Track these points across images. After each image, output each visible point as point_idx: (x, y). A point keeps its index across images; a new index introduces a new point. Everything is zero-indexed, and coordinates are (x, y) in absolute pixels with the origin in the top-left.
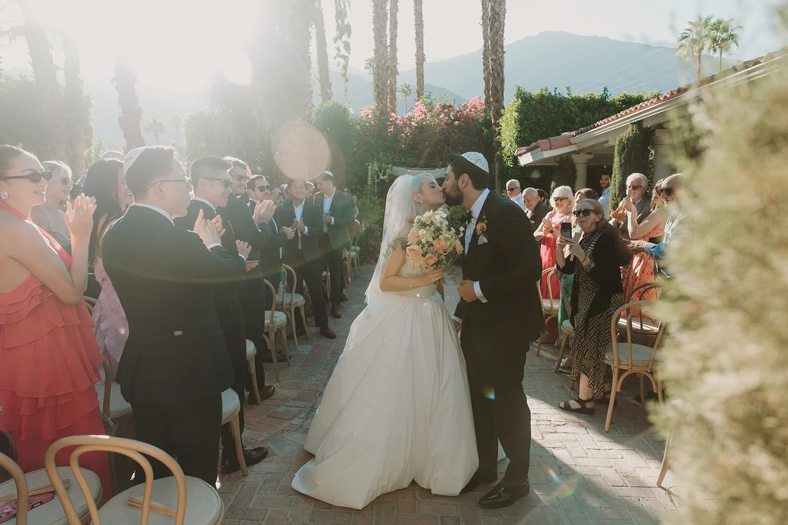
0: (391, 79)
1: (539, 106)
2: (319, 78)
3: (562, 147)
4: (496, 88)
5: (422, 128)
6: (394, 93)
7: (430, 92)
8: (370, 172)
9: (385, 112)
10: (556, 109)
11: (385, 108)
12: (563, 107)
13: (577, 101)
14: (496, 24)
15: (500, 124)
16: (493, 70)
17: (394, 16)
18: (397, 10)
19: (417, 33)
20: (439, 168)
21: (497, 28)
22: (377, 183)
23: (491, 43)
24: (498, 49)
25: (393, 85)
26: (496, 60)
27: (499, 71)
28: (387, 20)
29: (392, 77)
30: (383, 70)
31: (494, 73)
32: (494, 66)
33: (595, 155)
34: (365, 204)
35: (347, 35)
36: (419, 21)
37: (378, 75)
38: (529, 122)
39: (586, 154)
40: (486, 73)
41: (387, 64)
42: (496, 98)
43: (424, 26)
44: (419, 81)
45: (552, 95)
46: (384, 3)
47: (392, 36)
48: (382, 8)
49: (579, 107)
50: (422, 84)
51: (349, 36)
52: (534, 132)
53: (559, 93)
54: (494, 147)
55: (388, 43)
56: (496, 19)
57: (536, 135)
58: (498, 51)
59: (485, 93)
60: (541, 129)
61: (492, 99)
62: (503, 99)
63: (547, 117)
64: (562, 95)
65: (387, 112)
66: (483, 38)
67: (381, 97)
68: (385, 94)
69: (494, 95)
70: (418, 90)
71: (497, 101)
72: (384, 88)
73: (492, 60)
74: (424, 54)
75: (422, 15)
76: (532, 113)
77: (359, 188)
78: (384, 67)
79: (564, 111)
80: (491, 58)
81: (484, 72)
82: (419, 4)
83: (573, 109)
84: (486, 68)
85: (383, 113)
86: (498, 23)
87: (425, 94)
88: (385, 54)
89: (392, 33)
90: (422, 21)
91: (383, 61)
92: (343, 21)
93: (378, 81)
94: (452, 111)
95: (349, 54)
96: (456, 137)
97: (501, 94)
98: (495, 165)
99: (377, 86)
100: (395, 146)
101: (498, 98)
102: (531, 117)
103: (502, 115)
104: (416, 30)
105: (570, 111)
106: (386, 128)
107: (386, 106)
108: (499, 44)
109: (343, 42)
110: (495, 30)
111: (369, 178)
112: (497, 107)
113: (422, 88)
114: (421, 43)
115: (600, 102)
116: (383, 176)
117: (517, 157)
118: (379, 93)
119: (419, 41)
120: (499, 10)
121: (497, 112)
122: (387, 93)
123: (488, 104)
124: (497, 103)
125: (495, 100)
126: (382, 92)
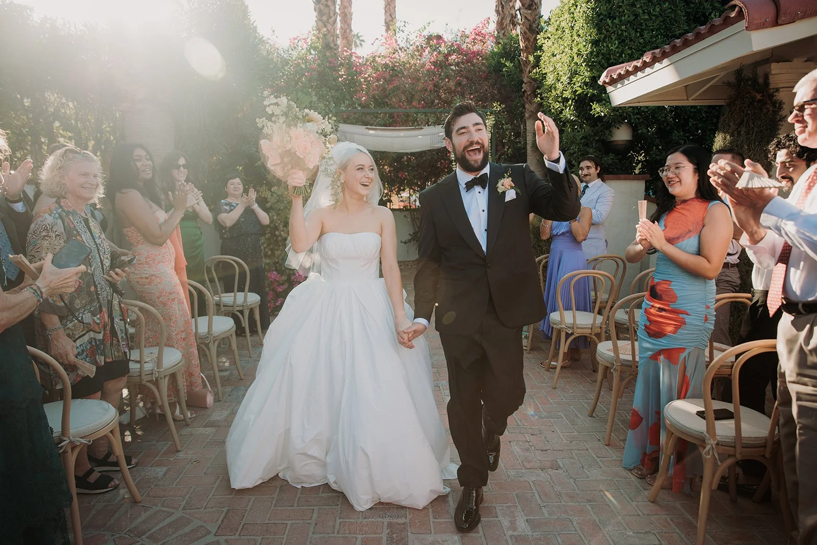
6: (348, 21)
9: (332, 45)
11: (332, 38)
15: (540, 45)
25: (345, 7)
38: (616, 21)
44: (388, 7)
50: (392, 11)
52: (627, 41)
57: (630, 48)
65: (335, 45)
67: (325, 18)
68: (332, 14)
72: (330, 4)
85: (327, 46)
94: (443, 42)
98: (525, 124)
106: (335, 69)
107: (334, 35)
112: (529, 18)
113: (393, 17)
117: (605, 88)
121: (530, 26)
122: (335, 13)
123: (503, 29)
124: (530, 9)
125: (526, 6)
126: (326, 10)
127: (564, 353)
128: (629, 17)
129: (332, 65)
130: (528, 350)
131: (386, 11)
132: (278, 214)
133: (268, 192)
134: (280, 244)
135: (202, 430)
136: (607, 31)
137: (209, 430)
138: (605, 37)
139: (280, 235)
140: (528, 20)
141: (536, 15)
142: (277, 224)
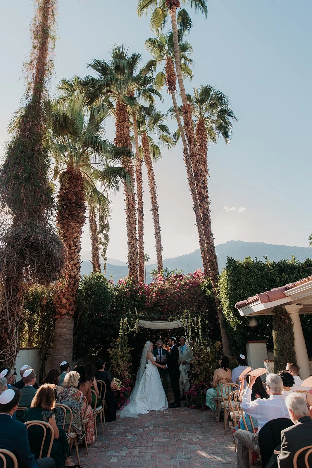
0: (140, 260)
1: (246, 270)
2: (92, 262)
3: (279, 299)
4: (212, 261)
5: (162, 292)
6: (142, 270)
7: (166, 268)
8: (121, 325)
9: (136, 281)
10: (259, 272)
11: (136, 279)
12: (265, 271)
13: (274, 265)
14: (206, 221)
15: (218, 285)
16: (208, 250)
17: (141, 223)
18: (143, 220)
19: (156, 233)
20: (176, 320)
21: (207, 224)
22: (127, 334)
23: (205, 233)
24: (210, 236)
25: (141, 264)
26: (209, 243)
27: (212, 250)
28: (136, 224)
29: (141, 259)
30: (134, 254)
31: (209, 251)
32: (208, 247)
33: (304, 305)
34: (117, 353)
35: (106, 230)
36: (157, 226)
37: (131, 258)
39: (296, 304)
40: (203, 254)
41: (136, 251)
42: (212, 268)
43: (161, 229)
44: (159, 262)
45: (255, 262)
46: (134, 215)
47: (140, 234)
48: (132, 217)
49: (277, 270)
50: (161, 263)
51: (108, 231)
52: (246, 289)
53: (259, 261)
54: (216, 302)
55: (137, 238)
56: (206, 218)
57: (248, 292)
58: (210, 237)
59: (204, 266)
60: (251, 287)
61: (210, 269)
62: (218, 269)
63: (255, 278)
64: (262, 262)
66: (198, 233)
67: (133, 271)
68: (136, 269)
69: (211, 266)
70: (159, 267)
71: (213, 270)
72: (135, 265)
73: (207, 243)
74: (161, 245)
75: (159, 223)
76: (242, 276)
77: (113, 340)
78: (135, 253)
79: (266, 273)
80: (206, 242)
81: (202, 253)
82: (157, 217)
83: (273, 272)
84: (203, 250)
85: (134, 282)
86: (208, 220)
87: (163, 269)
88: (135, 245)
89: (140, 233)
90: (159, 227)
91: (134, 249)
92: (104, 222)
93: (131, 261)
94: (182, 279)
95: (108, 242)
96: (187, 297)
97: (216, 265)
98: (218, 316)
99: (130, 265)
100: (143, 304)
101: (214, 268)
102: (242, 278)
103: (219, 279)
104: (155, 231)
105: (271, 273)
107: (137, 277)
108: (210, 233)
109: (103, 234)
110: (206, 225)
111: (121, 331)
112: (214, 274)
113: (161, 266)
114: (159, 239)
115: (291, 266)
116: (132, 328)
117: (237, 310)
118: (131, 269)
119: (158, 238)
120: (207, 213)
121: (215, 277)
122: (137, 269)
123: (207, 273)
124: (214, 271)
125: (212, 270)
126: (134, 268)
127: (227, 419)
128: (246, 280)
129: (136, 290)
130: (219, 421)
131: (158, 263)
132: (114, 361)
133: (111, 351)
134: (115, 374)
135: (92, 449)
136: (239, 286)
137: (95, 449)
138: (238, 288)
139: (115, 370)
140: (214, 275)
141: (217, 273)
142: (114, 365)
